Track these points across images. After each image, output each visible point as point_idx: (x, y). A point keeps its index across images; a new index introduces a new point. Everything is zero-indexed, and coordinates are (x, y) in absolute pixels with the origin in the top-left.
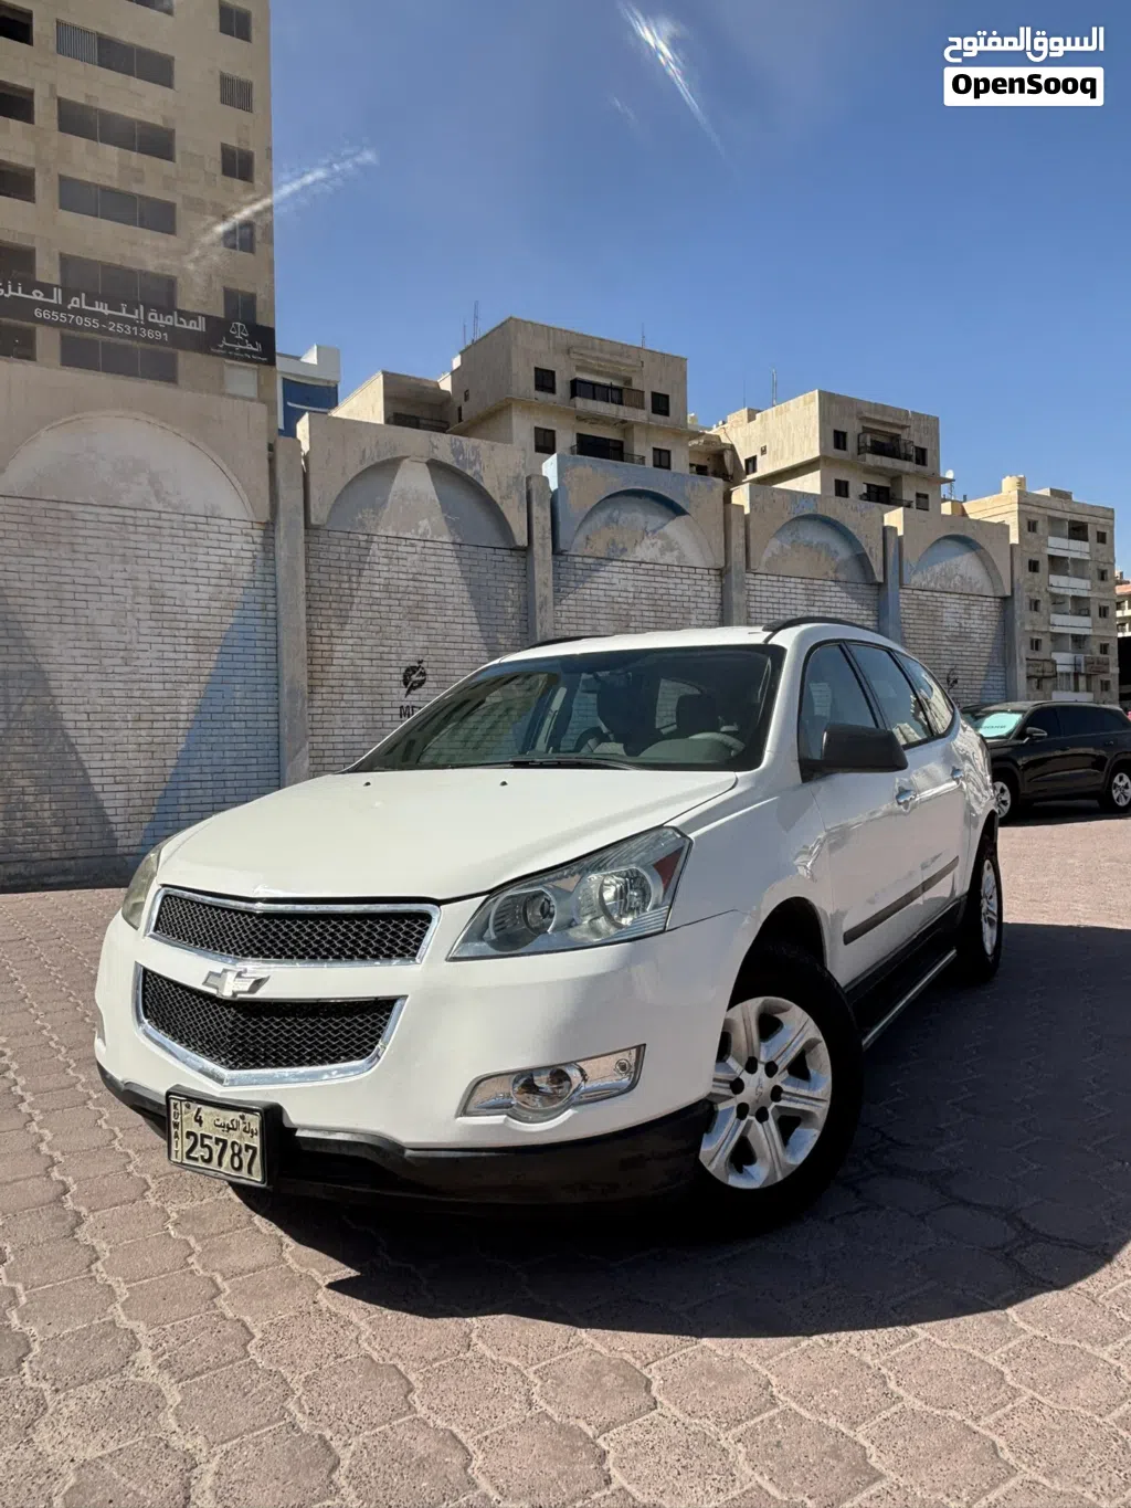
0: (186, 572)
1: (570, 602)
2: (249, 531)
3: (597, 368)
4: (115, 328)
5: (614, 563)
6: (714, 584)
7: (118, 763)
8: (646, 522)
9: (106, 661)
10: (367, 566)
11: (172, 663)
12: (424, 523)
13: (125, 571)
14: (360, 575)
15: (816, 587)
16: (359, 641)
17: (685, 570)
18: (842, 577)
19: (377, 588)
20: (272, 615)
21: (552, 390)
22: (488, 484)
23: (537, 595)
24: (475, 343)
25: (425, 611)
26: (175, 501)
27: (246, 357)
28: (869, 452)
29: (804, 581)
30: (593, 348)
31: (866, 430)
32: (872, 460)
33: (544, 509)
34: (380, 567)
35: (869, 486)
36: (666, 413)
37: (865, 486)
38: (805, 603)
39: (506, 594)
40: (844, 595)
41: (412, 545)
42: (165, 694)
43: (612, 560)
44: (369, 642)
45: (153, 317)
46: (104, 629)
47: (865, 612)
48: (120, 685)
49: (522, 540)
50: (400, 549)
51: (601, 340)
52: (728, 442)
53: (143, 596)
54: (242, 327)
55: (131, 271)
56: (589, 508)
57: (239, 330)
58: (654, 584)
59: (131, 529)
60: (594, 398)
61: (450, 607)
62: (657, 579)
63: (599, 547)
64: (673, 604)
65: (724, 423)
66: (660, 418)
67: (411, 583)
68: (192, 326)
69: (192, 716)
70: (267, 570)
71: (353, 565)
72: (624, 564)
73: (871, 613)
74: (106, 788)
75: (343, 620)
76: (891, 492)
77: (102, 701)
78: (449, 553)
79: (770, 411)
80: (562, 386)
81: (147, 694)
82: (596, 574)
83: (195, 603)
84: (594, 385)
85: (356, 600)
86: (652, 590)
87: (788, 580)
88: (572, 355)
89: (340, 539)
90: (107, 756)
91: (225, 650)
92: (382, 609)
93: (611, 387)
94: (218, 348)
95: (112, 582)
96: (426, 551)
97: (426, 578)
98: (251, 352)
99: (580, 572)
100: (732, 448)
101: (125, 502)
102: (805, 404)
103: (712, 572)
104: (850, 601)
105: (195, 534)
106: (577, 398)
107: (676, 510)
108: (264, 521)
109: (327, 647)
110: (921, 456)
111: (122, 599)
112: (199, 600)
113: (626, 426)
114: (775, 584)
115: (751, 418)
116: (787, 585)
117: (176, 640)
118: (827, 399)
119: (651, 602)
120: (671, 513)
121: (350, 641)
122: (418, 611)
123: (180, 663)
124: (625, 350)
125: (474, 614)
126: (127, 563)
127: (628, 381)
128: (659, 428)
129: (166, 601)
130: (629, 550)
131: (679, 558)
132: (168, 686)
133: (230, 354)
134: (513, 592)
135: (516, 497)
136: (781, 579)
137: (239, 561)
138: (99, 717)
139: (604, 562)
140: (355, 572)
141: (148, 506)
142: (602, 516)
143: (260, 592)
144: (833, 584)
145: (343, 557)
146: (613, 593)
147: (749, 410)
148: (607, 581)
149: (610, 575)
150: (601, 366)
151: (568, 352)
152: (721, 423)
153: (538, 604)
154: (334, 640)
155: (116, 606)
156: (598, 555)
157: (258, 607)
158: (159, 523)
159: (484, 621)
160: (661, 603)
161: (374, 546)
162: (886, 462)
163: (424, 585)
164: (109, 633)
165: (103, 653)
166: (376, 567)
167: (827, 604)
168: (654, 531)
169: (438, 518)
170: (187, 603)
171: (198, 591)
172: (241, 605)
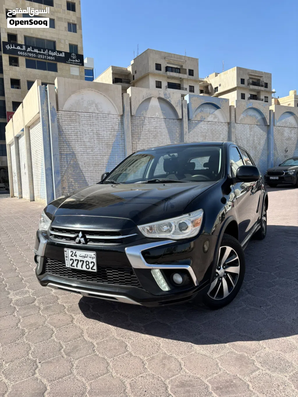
0: (104, 128)
1: (192, 133)
2: (117, 117)
3: (173, 63)
4: (40, 56)
5: (202, 122)
6: (227, 127)
7: (92, 175)
8: (210, 111)
9: (88, 151)
10: (144, 125)
11: (102, 151)
12: (157, 114)
13: (91, 128)
14: (143, 128)
15: (252, 127)
16: (143, 144)
17: (220, 123)
18: (258, 124)
19: (146, 131)
20: (123, 138)
21: (160, 70)
22: (173, 103)
23: (184, 131)
24: (138, 57)
25: (157, 136)
26: (101, 110)
27: (76, 64)
28: (251, 85)
29: (249, 125)
30: (172, 57)
31: (250, 78)
32: (252, 87)
33: (186, 109)
34: (147, 125)
35: (251, 95)
36: (193, 75)
37: (250, 95)
38: (249, 131)
39: (176, 131)
40: (259, 129)
41: (154, 119)
42: (100, 158)
43: (202, 121)
44: (145, 144)
45: (51, 53)
46: (87, 143)
47: (264, 133)
48: (91, 156)
49: (180, 117)
50: (152, 120)
51: (174, 54)
52: (209, 83)
53: (95, 134)
54: (74, 55)
55: (43, 40)
56: (197, 108)
57: (74, 56)
58: (212, 127)
59: (92, 118)
60: (172, 72)
61: (163, 135)
62: (213, 126)
63: (199, 118)
64: (217, 132)
65: (208, 77)
66: (191, 77)
67: (154, 129)
68: (61, 55)
69: (107, 164)
70: (121, 127)
71: (141, 125)
72: (205, 122)
73: (266, 133)
74: (89, 181)
75: (139, 139)
76: (257, 96)
77: (87, 160)
78: (163, 121)
79: (222, 74)
80: (163, 69)
81: (97, 158)
82: (198, 125)
83: (106, 136)
84: (172, 68)
85: (142, 134)
86: (212, 129)
87: (245, 125)
88: (166, 59)
89: (138, 118)
90: (89, 173)
91: (113, 147)
92: (148, 136)
93: (177, 68)
94: (68, 61)
95: (88, 131)
96: (158, 121)
97: (158, 128)
98: (78, 62)
99: (194, 125)
100: (211, 85)
101: (90, 111)
102: (232, 71)
103: (226, 123)
104: (261, 130)
105: (106, 119)
106: (168, 72)
107: (217, 107)
108: (121, 115)
109: (136, 146)
110: (266, 85)
111: (91, 135)
112: (107, 135)
113: (181, 79)
114: (242, 126)
115: (216, 75)
116: (245, 126)
117: (103, 145)
118: (239, 69)
119: (211, 132)
120: (216, 108)
121: (141, 144)
122: (156, 136)
123: (103, 151)
124: (180, 57)
125: (169, 137)
126: (91, 126)
127: (182, 66)
128: (191, 80)
129: (100, 136)
130: (206, 118)
131: (218, 120)
132: (101, 156)
133: (71, 63)
134: (178, 130)
135: (179, 106)
136: (243, 125)
137: (115, 125)
138: (87, 164)
139: (200, 122)
140: (141, 127)
141: (95, 112)
142: (200, 110)
143: (121, 133)
144: (256, 126)
145: (139, 123)
146: (202, 130)
147: (215, 73)
148: (200, 127)
149: (201, 125)
150: (174, 62)
151: (165, 58)
152: (207, 77)
153: (184, 133)
154: (137, 144)
155: (89, 137)
156: (198, 120)
157: (120, 136)
158: (98, 116)
159: (171, 138)
160: (214, 132)
161: (146, 120)
162: (256, 87)
163: (157, 129)
164: (88, 144)
165: (87, 149)
166: (146, 125)
167: (255, 131)
168: (212, 113)
169: (160, 112)
170: (105, 136)
171: (107, 133)
172: (116, 136)
